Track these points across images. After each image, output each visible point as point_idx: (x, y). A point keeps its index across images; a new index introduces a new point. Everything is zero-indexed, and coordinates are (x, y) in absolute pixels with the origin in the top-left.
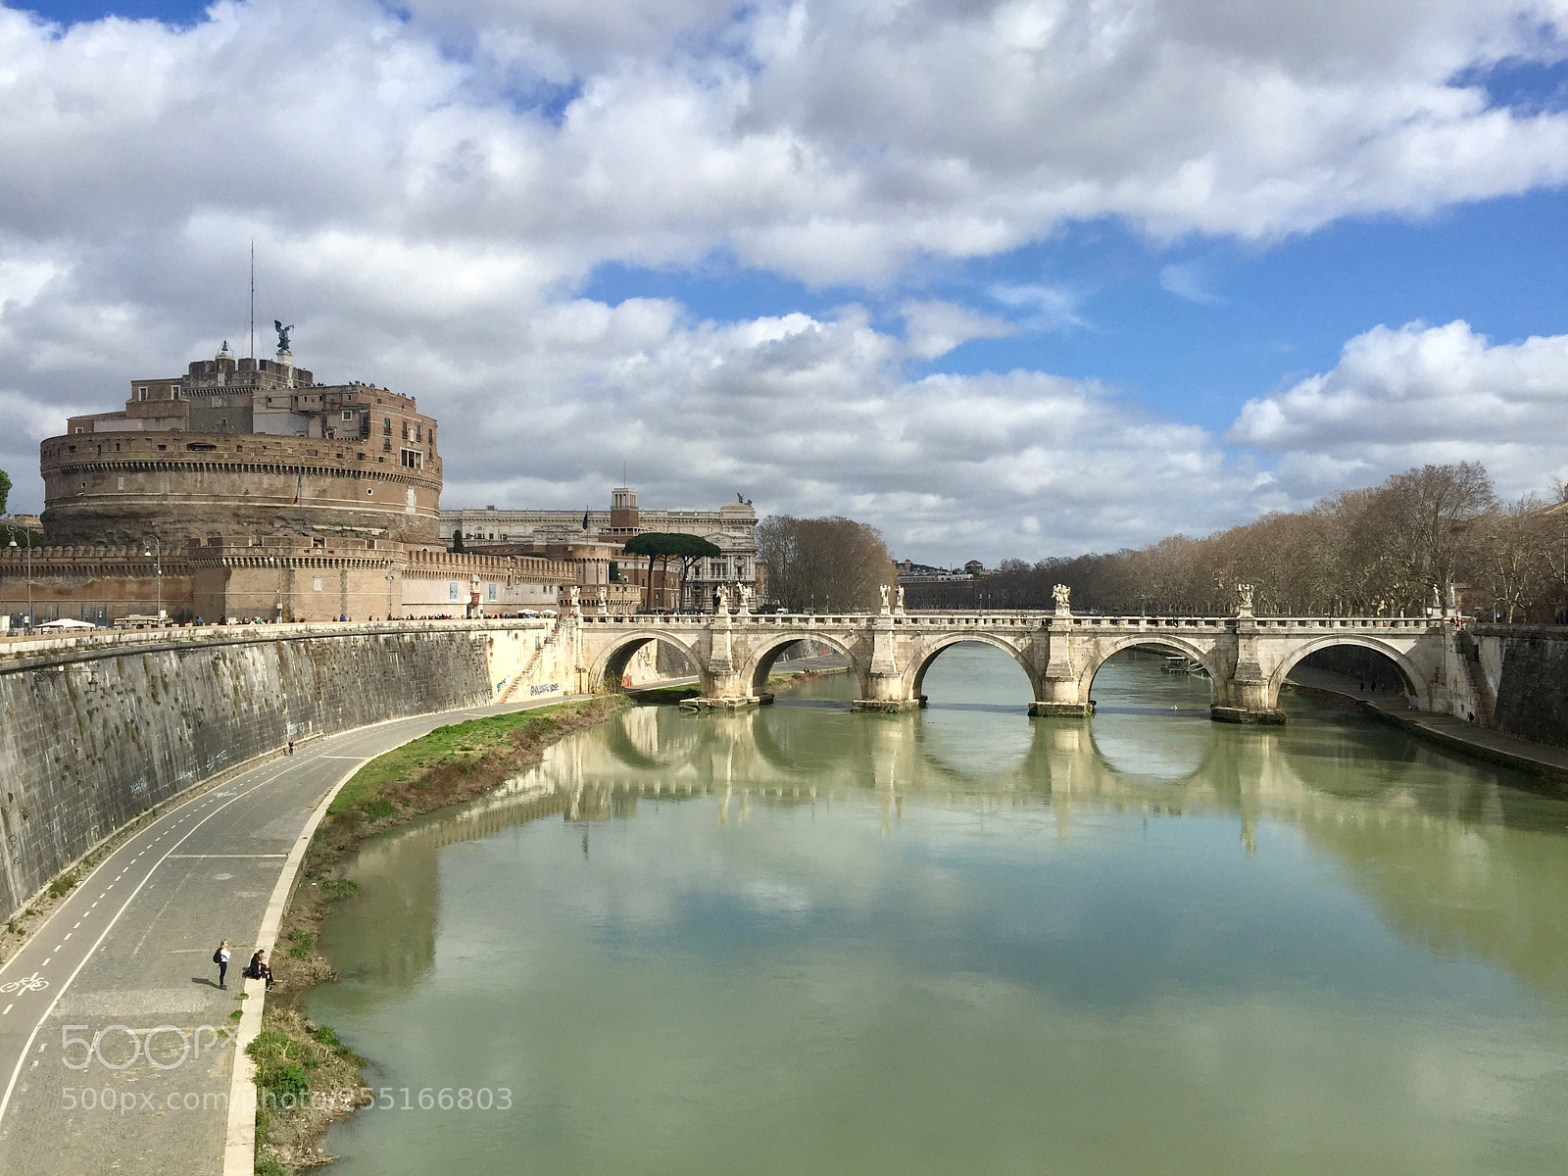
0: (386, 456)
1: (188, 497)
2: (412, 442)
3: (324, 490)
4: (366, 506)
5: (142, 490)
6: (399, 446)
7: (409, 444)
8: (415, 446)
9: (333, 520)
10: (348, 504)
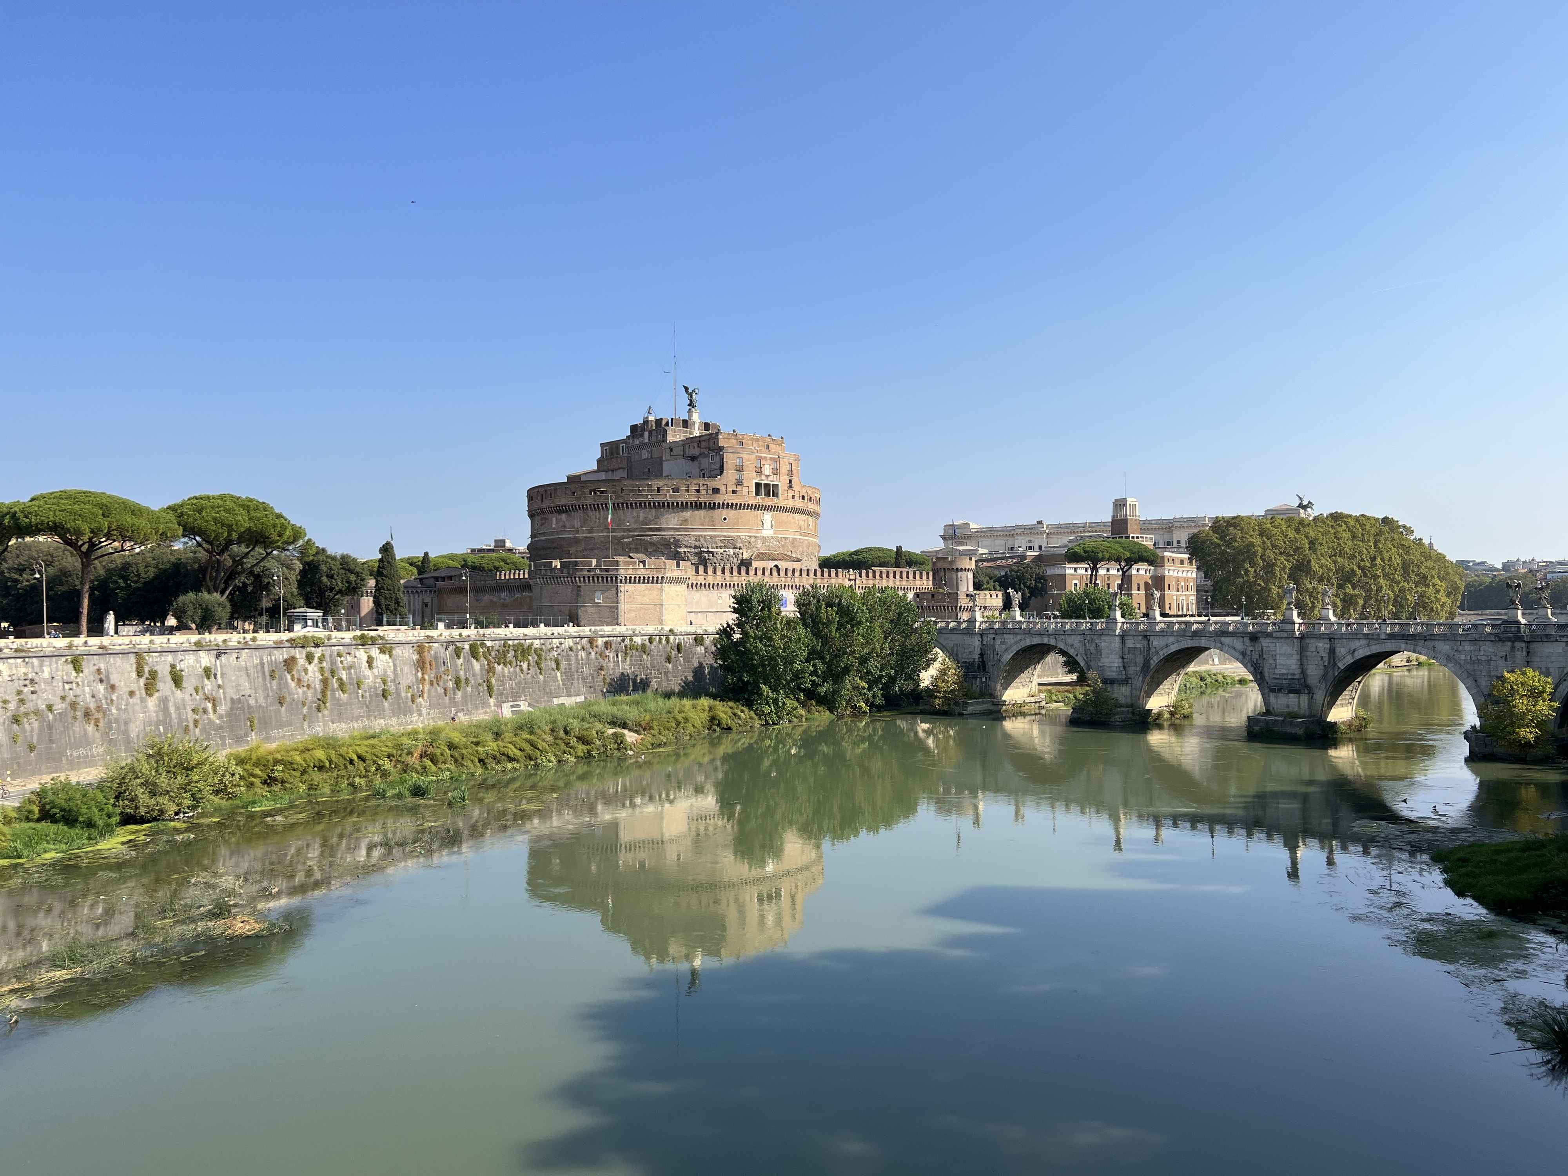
0: (739, 489)
1: (591, 531)
2: (767, 476)
3: (686, 520)
4: (721, 530)
5: (565, 526)
6: (751, 480)
7: (763, 477)
8: (771, 478)
9: (693, 543)
10: (705, 530)
